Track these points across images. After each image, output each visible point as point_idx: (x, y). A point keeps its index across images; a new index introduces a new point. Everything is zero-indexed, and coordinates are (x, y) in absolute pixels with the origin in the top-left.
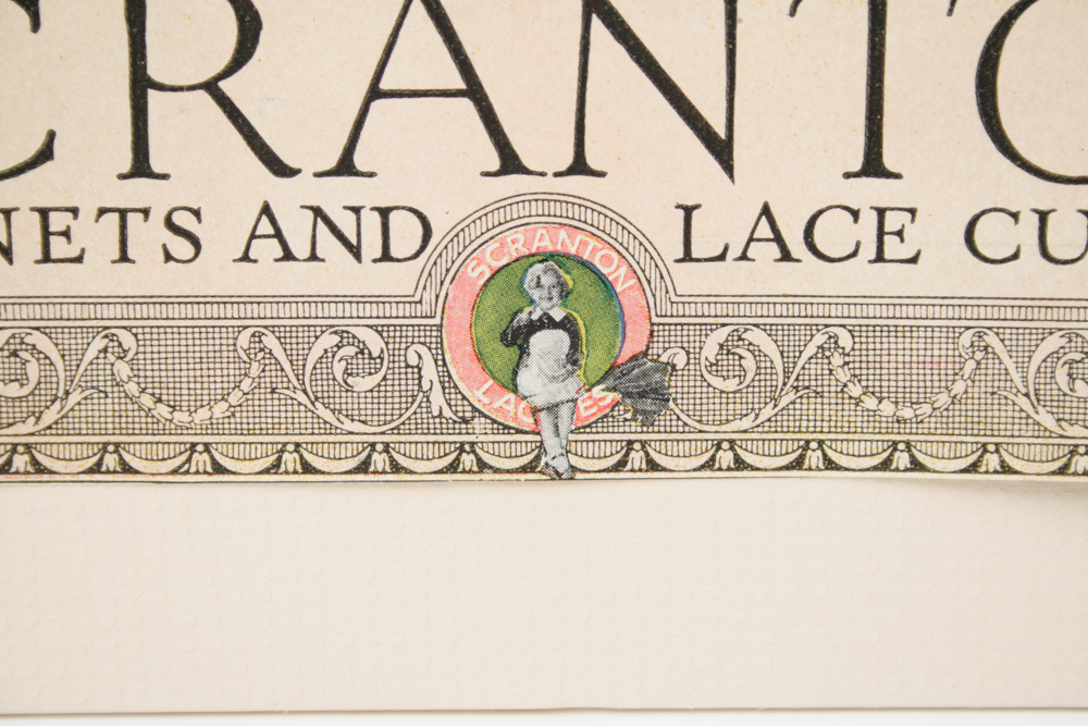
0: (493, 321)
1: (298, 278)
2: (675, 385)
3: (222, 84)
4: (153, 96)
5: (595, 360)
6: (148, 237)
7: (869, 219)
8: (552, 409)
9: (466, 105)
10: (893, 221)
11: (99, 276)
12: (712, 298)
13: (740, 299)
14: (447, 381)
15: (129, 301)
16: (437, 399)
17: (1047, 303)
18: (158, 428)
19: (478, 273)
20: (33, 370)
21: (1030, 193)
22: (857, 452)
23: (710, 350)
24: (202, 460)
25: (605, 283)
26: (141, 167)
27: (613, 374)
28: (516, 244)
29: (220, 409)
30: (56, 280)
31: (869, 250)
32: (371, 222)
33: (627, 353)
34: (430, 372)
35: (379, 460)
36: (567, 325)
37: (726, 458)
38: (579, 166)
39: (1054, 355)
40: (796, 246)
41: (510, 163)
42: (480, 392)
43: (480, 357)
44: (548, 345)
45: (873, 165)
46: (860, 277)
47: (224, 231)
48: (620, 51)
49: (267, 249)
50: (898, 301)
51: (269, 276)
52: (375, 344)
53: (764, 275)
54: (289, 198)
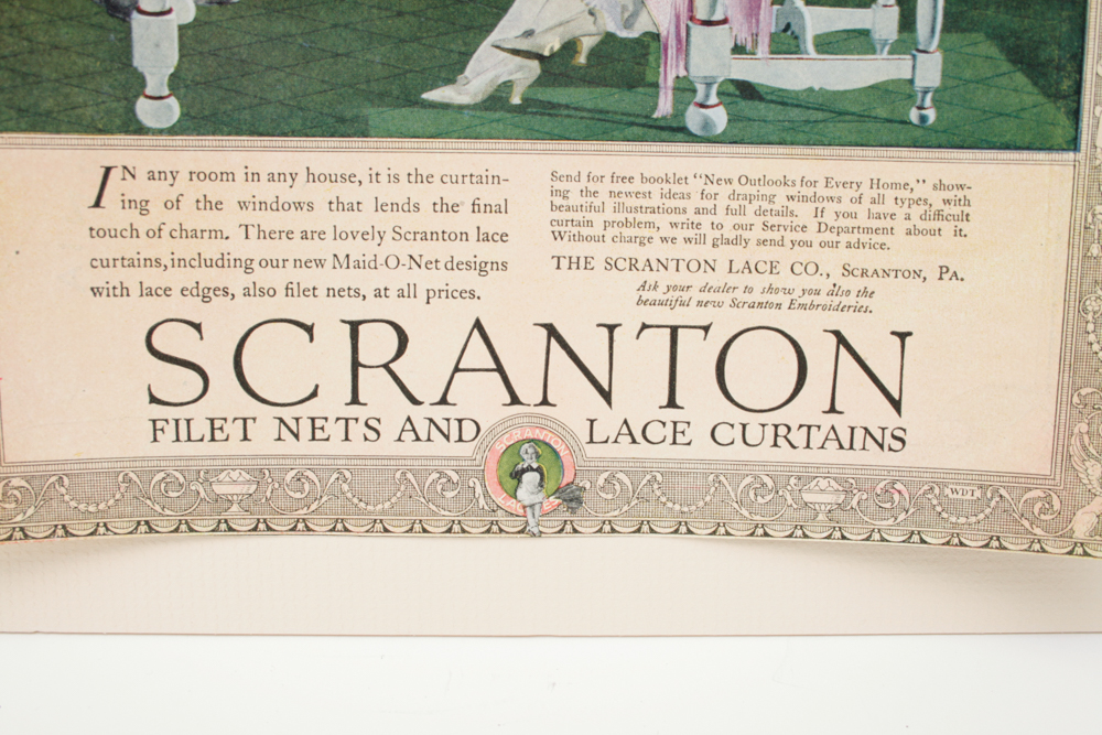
0: (507, 468)
1: (422, 449)
2: (586, 496)
3: (391, 365)
4: (361, 369)
5: (551, 485)
6: (357, 430)
7: (670, 426)
8: (532, 506)
9: (496, 375)
10: (680, 427)
11: (336, 447)
12: (602, 459)
13: (614, 460)
14: (486, 494)
15: (349, 458)
16: (482, 502)
17: (746, 463)
18: (360, 512)
19: (500, 447)
20: (307, 487)
21: (739, 416)
22: (666, 525)
23: (601, 482)
24: (379, 526)
25: (555, 452)
26: (355, 400)
27: (558, 491)
28: (517, 435)
29: (387, 505)
30: (318, 448)
31: (670, 439)
32: (454, 425)
33: (564, 482)
34: (479, 490)
35: (456, 528)
36: (539, 470)
37: (607, 528)
38: (545, 402)
39: (749, 485)
40: (639, 437)
41: (515, 400)
42: (500, 498)
43: (500, 484)
44: (530, 479)
45: (672, 403)
46: (666, 451)
47: (389, 429)
48: (563, 353)
49: (409, 436)
50: (682, 461)
51: (409, 447)
52: (455, 477)
53: (625, 449)
54: (419, 414)
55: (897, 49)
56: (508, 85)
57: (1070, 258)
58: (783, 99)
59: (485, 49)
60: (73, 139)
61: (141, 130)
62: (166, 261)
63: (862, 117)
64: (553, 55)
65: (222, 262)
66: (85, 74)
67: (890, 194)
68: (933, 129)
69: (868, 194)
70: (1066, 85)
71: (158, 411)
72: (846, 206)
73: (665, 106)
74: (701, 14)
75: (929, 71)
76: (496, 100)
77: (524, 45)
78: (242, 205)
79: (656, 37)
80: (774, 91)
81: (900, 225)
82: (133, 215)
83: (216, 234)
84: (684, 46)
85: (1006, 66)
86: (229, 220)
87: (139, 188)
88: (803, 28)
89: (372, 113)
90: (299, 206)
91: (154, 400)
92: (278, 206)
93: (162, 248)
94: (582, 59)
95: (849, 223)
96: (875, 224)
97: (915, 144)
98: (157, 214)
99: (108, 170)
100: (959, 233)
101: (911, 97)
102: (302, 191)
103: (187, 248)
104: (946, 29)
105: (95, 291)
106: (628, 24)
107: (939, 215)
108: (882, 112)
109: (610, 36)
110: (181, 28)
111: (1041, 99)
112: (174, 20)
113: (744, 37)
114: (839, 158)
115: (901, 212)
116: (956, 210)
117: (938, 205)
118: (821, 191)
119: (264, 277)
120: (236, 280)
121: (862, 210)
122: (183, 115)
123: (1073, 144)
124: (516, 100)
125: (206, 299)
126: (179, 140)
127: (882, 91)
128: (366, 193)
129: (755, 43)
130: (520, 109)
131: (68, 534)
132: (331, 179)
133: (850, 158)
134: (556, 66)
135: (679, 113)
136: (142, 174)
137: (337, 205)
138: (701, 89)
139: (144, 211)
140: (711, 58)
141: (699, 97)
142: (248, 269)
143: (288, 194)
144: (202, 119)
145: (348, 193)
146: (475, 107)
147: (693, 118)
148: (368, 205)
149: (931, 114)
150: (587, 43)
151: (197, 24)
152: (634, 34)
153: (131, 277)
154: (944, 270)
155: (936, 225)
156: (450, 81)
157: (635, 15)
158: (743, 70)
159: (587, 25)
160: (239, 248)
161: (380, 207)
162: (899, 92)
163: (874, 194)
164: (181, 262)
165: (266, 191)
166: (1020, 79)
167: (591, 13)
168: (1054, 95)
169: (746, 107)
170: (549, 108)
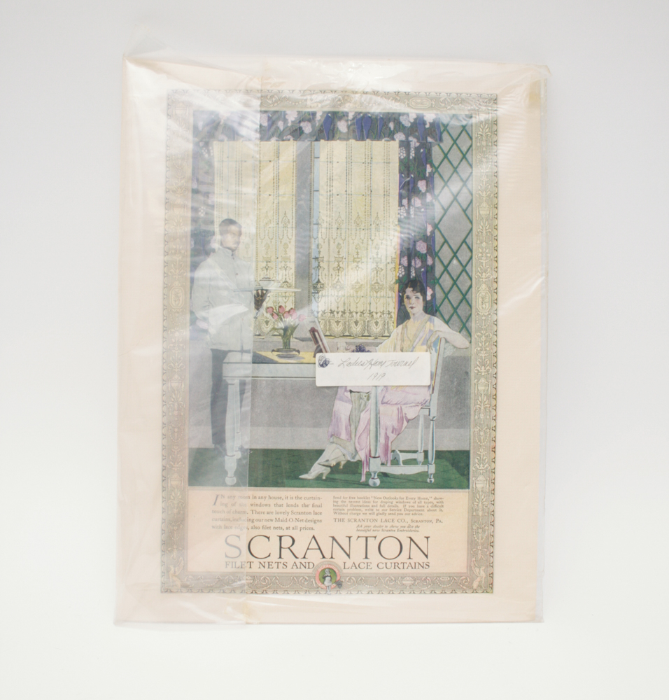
0: (321, 576)
1: (298, 570)
2: (343, 584)
3: (290, 548)
4: (282, 550)
5: (333, 581)
6: (281, 565)
7: (366, 564)
8: (328, 586)
9: (319, 550)
10: (369, 564)
11: (275, 570)
12: (347, 573)
13: (351, 573)
14: (316, 583)
15: (278, 573)
16: (315, 585)
17: (387, 573)
18: (281, 588)
19: (320, 570)
20: (267, 581)
21: (385, 561)
22: (365, 591)
23: (347, 579)
24: (286, 592)
25: (335, 572)
26: (280, 557)
27: (336, 582)
28: (324, 567)
30: (270, 570)
31: (366, 568)
32: (307, 564)
33: (337, 580)
34: (314, 582)
35: (307, 592)
36: (330, 576)
37: (349, 592)
38: (332, 558)
39: (388, 579)
40: (358, 567)
41: (324, 557)
42: (320, 584)
43: (320, 580)
44: (328, 579)
45: (366, 558)
46: (365, 571)
47: (290, 565)
48: (337, 544)
49: (295, 567)
50: (369, 573)
51: (295, 570)
52: (307, 578)
53: (354, 570)
54: (298, 561)
55: (424, 463)
56: (322, 474)
57: (469, 516)
58: (394, 477)
59: (316, 464)
60: (210, 488)
61: (226, 485)
62: (231, 519)
63: (416, 481)
64: (334, 466)
67: (423, 501)
68: (434, 484)
69: (417, 501)
70: (466, 473)
71: (227, 560)
72: (412, 504)
73: (363, 479)
74: (373, 455)
75: (432, 469)
76: (319, 478)
77: (326, 464)
78: (252, 505)
79: (360, 461)
80: (392, 475)
81: (426, 509)
82: (224, 507)
83: (245, 512)
84: (368, 464)
85: (450, 467)
86: (248, 509)
87: (225, 500)
88: (399, 458)
89: (286, 481)
90: (266, 505)
91: (226, 556)
92: (261, 505)
93: (231, 516)
94: (341, 467)
95: (413, 508)
96: (419, 509)
97: (429, 488)
98: (230, 507)
99: (217, 496)
100: (441, 510)
101: (427, 476)
102: (267, 501)
103: (237, 516)
104: (436, 458)
105: (213, 527)
106: (353, 458)
107: (436, 506)
108: (420, 480)
109: (348, 461)
110: (238, 460)
111: (460, 476)
112: (235, 458)
113: (384, 461)
114: (410, 492)
115: (426, 505)
116: (440, 504)
117: (435, 503)
118: (405, 500)
119: (257, 524)
120: (250, 525)
121: (416, 505)
122: (238, 482)
123: (468, 487)
124: (324, 478)
125: (241, 530)
126: (236, 488)
127: (420, 474)
128: (284, 502)
129: (387, 461)
130: (325, 480)
131: (202, 592)
132: (275, 498)
133: (412, 492)
134: (335, 469)
135: (367, 481)
136: (226, 497)
137: (276, 505)
138: (373, 474)
139: (226, 506)
140: (375, 466)
141: (372, 476)
142: (253, 522)
143: (264, 502)
145: (280, 502)
146: (313, 480)
147: (371, 482)
148: (285, 505)
149: (433, 480)
150: (343, 463)
151: (241, 459)
152: (355, 460)
153: (222, 523)
154: (437, 520)
155: (435, 508)
156: (307, 473)
157: (355, 456)
158: (384, 469)
159: (343, 458)
160: (250, 516)
161: (288, 506)
162: (425, 474)
163: (419, 501)
164: (235, 520)
165: (258, 501)
166: (455, 471)
167: (344, 455)
168: (463, 475)
169: (385, 479)
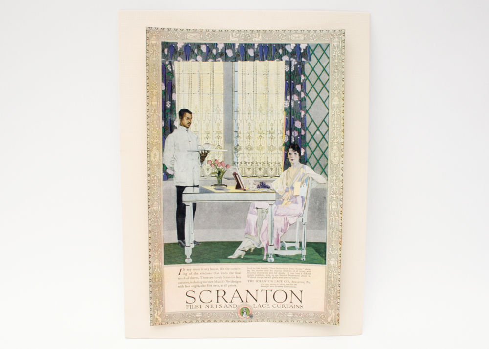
0: (241, 312)
1: (228, 309)
2: (253, 316)
3: (223, 297)
4: (219, 297)
5: (248, 314)
6: (218, 306)
7: (266, 305)
8: (245, 317)
9: (239, 298)
10: (268, 305)
11: (215, 309)
12: (256, 310)
15: (217, 311)
16: (237, 317)
17: (278, 310)
18: (218, 319)
19: (240, 309)
20: (210, 315)
21: (277, 303)
22: (266, 320)
23: (256, 314)
24: (221, 321)
25: (249, 309)
26: (218, 302)
27: (249, 315)
28: (243, 307)
29: (223, 318)
30: (212, 309)
31: (266, 307)
32: (233, 305)
34: (237, 315)
35: (233, 321)
37: (257, 321)
38: (247, 302)
39: (279, 314)
40: (261, 307)
41: (242, 301)
42: (240, 316)
43: (240, 314)
44: (245, 313)
45: (266, 301)
46: (266, 309)
47: (223, 306)
48: (250, 294)
49: (226, 307)
50: (268, 310)
51: (226, 309)
52: (233, 313)
53: (259, 309)
54: (228, 304)
55: (299, 249)
56: (241, 255)
57: (325, 280)
58: (282, 257)
59: (237, 250)
60: (176, 265)
61: (186, 263)
62: (189, 282)
63: (294, 259)
64: (248, 251)
65: (198, 282)
66: (178, 256)
67: (299, 270)
68: (305, 261)
69: (296, 270)
70: (324, 255)
71: (188, 304)
72: (292, 272)
73: (264, 258)
74: (270, 244)
75: (304, 253)
76: (239, 257)
77: (243, 249)
78: (201, 274)
79: (263, 248)
80: (281, 255)
81: (301, 275)
82: (185, 276)
83: (197, 278)
84: (267, 249)
85: (315, 252)
86: (199, 276)
87: (186, 272)
88: (285, 246)
89: (220, 260)
90: (209, 274)
91: (187, 303)
92: (206, 273)
93: (189, 280)
94: (252, 251)
95: (293, 274)
96: (297, 275)
97: (302, 263)
98: (188, 275)
99: (181, 269)
100: (309, 276)
101: (301, 256)
102: (209, 271)
103: (192, 280)
104: (306, 246)
105: (179, 287)
106: (259, 246)
107: (306, 273)
108: (297, 258)
109: (256, 248)
110: (192, 249)
111: (320, 257)
112: (191, 247)
113: (276, 248)
114: (291, 265)
115: (300, 273)
116: (309, 273)
118: (289, 270)
119: (204, 284)
120: (200, 284)
121: (295, 273)
122: (192, 261)
123: (325, 264)
124: (242, 257)
125: (195, 287)
126: (192, 264)
127: (298, 255)
128: (219, 271)
129: (278, 248)
131: (174, 323)
132: (214, 269)
133: (293, 265)
134: (248, 253)
135: (267, 259)
136: (186, 270)
137: (215, 273)
138: (270, 255)
139: (186, 275)
140: (271, 251)
142: (202, 283)
143: (208, 272)
144: (194, 262)
145: (217, 271)
147: (269, 260)
148: (220, 273)
149: (305, 259)
150: (253, 249)
151: (194, 248)
152: (260, 247)
153: (184, 285)
154: (307, 282)
155: (306, 275)
156: (232, 255)
158: (276, 252)
159: (253, 246)
160: (200, 280)
161: (222, 273)
162: (300, 256)
164: (192, 282)
165: (204, 271)
166: (317, 254)
168: (322, 257)
169: (277, 258)
170: (247, 259)
